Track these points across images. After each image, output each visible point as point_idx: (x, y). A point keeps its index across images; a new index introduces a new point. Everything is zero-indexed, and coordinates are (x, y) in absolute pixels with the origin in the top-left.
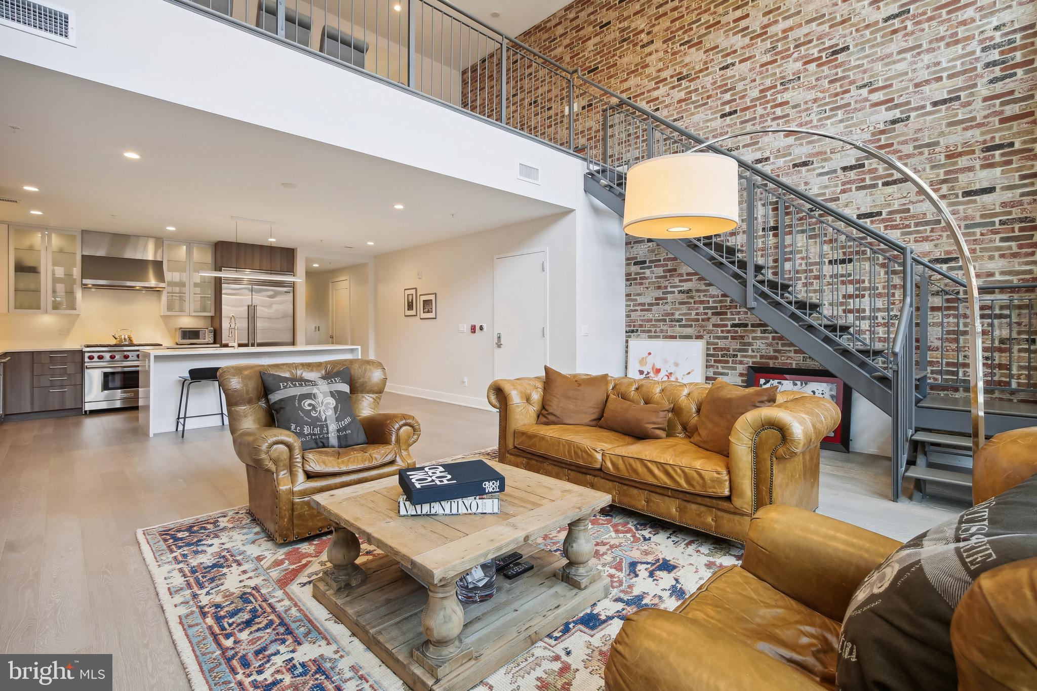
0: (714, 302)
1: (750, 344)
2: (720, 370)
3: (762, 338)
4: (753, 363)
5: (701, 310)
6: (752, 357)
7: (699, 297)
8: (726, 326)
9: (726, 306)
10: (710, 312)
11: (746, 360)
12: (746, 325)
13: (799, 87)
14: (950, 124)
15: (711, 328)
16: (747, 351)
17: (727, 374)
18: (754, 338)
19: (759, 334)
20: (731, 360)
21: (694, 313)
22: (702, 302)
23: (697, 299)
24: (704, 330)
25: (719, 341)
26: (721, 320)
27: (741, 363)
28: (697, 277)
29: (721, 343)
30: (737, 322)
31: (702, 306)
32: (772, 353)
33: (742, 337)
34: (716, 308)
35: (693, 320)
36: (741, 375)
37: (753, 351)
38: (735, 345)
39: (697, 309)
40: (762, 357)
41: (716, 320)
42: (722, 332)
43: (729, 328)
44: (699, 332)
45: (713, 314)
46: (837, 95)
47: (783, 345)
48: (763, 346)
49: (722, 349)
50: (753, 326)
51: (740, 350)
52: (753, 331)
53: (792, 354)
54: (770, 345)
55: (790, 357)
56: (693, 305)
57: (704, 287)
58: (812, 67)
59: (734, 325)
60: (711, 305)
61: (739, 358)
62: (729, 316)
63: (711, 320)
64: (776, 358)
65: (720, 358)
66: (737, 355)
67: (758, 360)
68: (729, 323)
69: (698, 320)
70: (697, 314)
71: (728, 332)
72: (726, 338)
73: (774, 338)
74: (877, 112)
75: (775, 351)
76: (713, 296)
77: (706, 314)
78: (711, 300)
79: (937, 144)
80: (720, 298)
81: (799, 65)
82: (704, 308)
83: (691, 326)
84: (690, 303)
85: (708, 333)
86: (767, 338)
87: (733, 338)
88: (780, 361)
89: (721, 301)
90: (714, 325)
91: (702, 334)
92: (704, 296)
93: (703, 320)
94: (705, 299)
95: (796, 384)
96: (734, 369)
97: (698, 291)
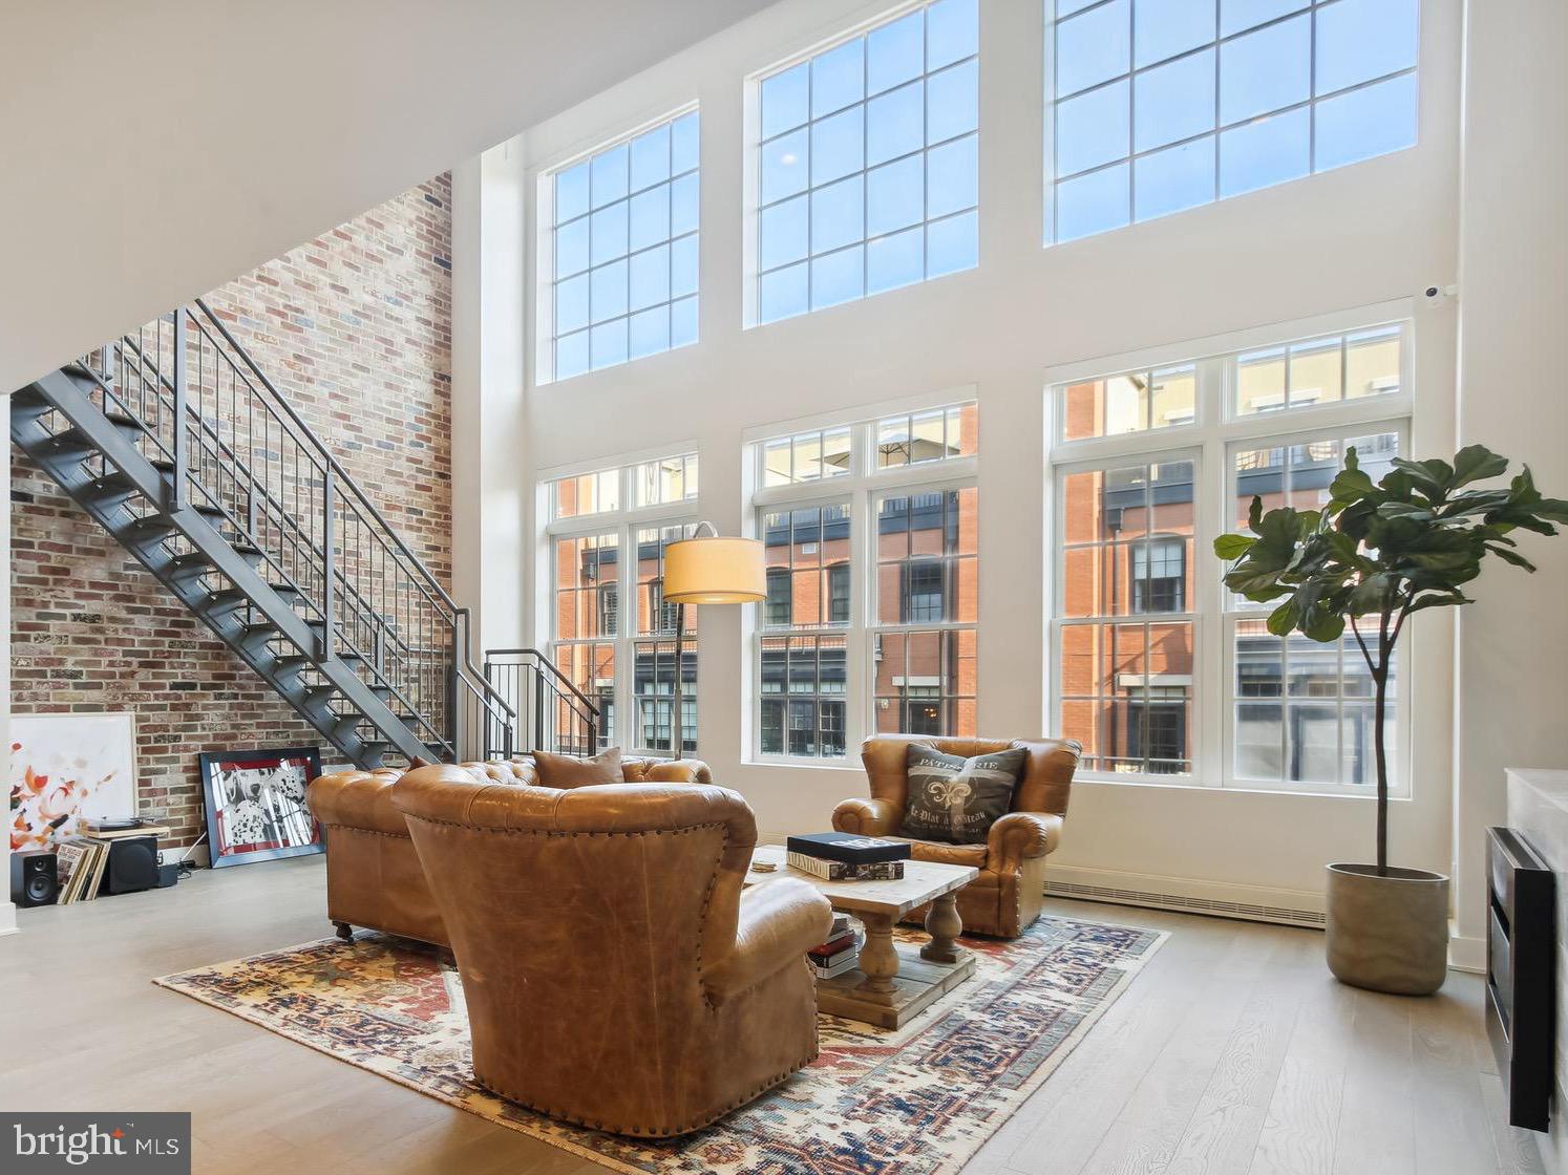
0: (143, 643)
1: (198, 717)
2: (153, 766)
3: (217, 707)
4: (204, 747)
5: (119, 657)
6: (201, 738)
7: (116, 631)
8: (162, 686)
9: (164, 653)
10: (135, 660)
11: (193, 743)
12: (192, 686)
13: (262, 340)
14: (390, 472)
15: (136, 689)
16: (194, 728)
17: (163, 772)
18: (205, 707)
19: (212, 701)
20: (170, 745)
21: (105, 661)
22: (120, 642)
23: (111, 635)
24: (125, 695)
25: (151, 713)
26: (155, 676)
27: (186, 749)
28: (113, 593)
29: (155, 718)
30: (179, 680)
31: (120, 648)
32: (229, 731)
33: (188, 706)
34: (146, 654)
35: (104, 675)
36: (186, 769)
37: (204, 729)
38: (176, 720)
39: (112, 654)
40: (216, 737)
41: (144, 675)
42: (157, 697)
43: (167, 691)
44: (115, 697)
45: (141, 665)
46: (301, 378)
47: (244, 717)
48: (217, 721)
49: (155, 728)
50: (204, 687)
51: (185, 728)
52: (204, 695)
53: (253, 730)
54: (227, 717)
55: (251, 734)
56: (103, 646)
57: (123, 614)
58: (277, 320)
59: (175, 686)
60: (137, 648)
61: (183, 743)
62: (167, 670)
63: (137, 676)
64: (234, 737)
65: (152, 744)
66: (180, 737)
67: (211, 742)
68: (167, 682)
69: (112, 675)
70: (112, 664)
71: (166, 697)
72: (162, 708)
73: (232, 707)
74: (336, 424)
75: (234, 726)
76: (140, 633)
77: (128, 664)
78: (137, 639)
79: (379, 488)
80: (153, 638)
81: (260, 306)
82: (126, 653)
83: (99, 686)
84: (99, 642)
85: (132, 700)
86: (222, 707)
87: (174, 708)
88: (239, 741)
89: (154, 643)
90: (143, 686)
91: (119, 701)
92: (125, 630)
93: (123, 676)
94: (126, 636)
95: (262, 773)
96: (175, 760)
97: (112, 619)
